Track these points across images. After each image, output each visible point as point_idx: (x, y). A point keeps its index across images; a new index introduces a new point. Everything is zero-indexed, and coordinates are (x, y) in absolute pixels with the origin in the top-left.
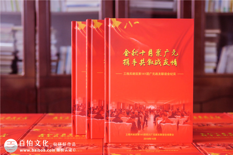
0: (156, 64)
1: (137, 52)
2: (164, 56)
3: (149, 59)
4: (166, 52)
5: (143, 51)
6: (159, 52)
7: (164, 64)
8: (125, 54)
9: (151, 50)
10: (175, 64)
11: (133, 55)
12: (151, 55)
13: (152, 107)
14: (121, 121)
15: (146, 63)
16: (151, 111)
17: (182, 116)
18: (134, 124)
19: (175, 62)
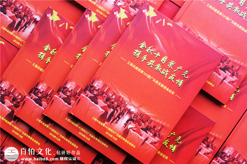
0: (162, 73)
1: (153, 51)
2: (175, 71)
3: (159, 64)
4: (178, 68)
5: (159, 53)
6: (173, 64)
7: (169, 78)
8: (141, 45)
9: (167, 57)
10: (179, 84)
11: (147, 51)
12: (164, 61)
13: (133, 109)
14: (97, 103)
15: (154, 67)
16: (129, 112)
17: (155, 136)
18: (106, 113)
19: (180, 83)
